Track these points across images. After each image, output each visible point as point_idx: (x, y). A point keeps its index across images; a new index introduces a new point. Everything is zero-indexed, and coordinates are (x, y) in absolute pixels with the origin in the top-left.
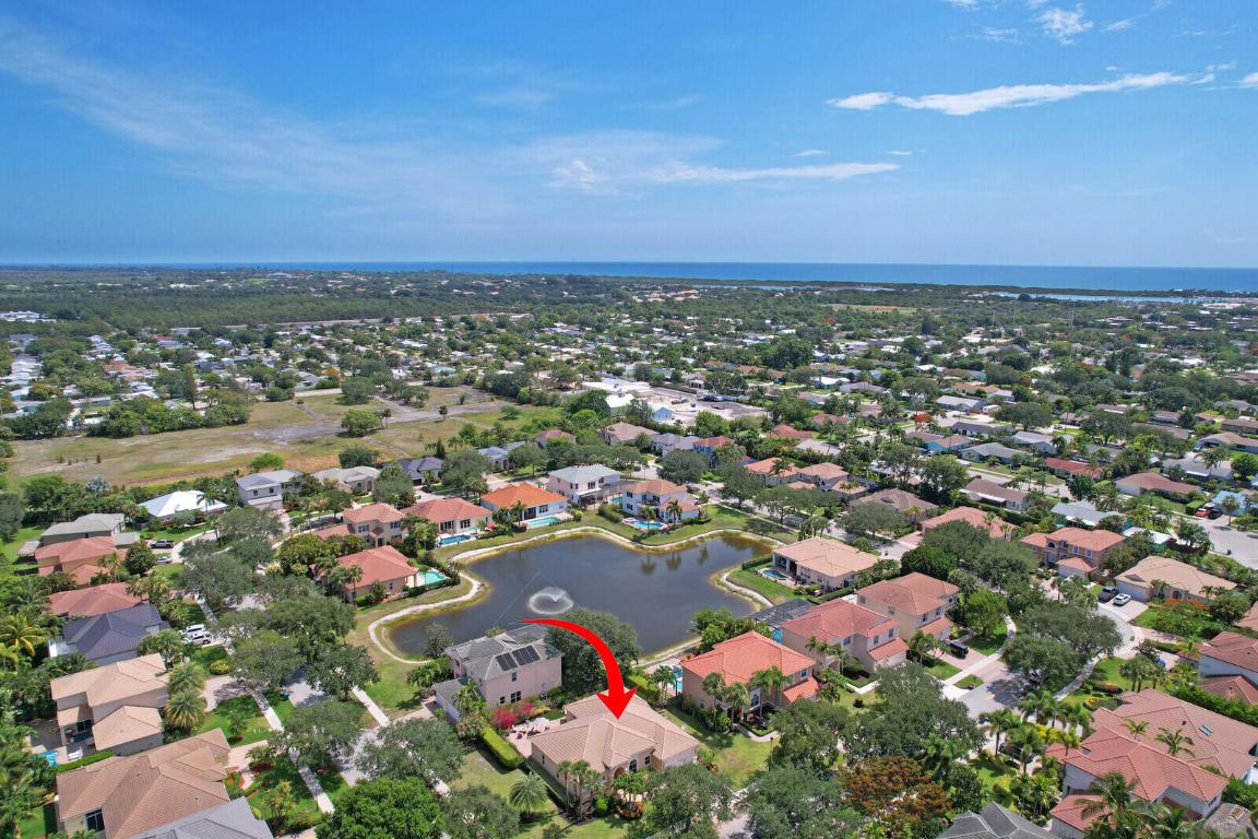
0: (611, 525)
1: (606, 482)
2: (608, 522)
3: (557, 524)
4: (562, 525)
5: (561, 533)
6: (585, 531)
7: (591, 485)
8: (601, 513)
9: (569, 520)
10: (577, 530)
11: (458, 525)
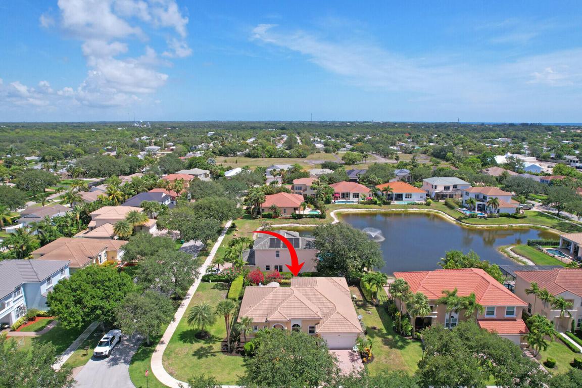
0: (448, 210)
1: (458, 188)
2: (448, 209)
3: (414, 205)
4: (415, 206)
5: (412, 210)
6: (430, 211)
7: (447, 188)
8: (446, 204)
9: (421, 204)
10: (424, 210)
11: (351, 196)
